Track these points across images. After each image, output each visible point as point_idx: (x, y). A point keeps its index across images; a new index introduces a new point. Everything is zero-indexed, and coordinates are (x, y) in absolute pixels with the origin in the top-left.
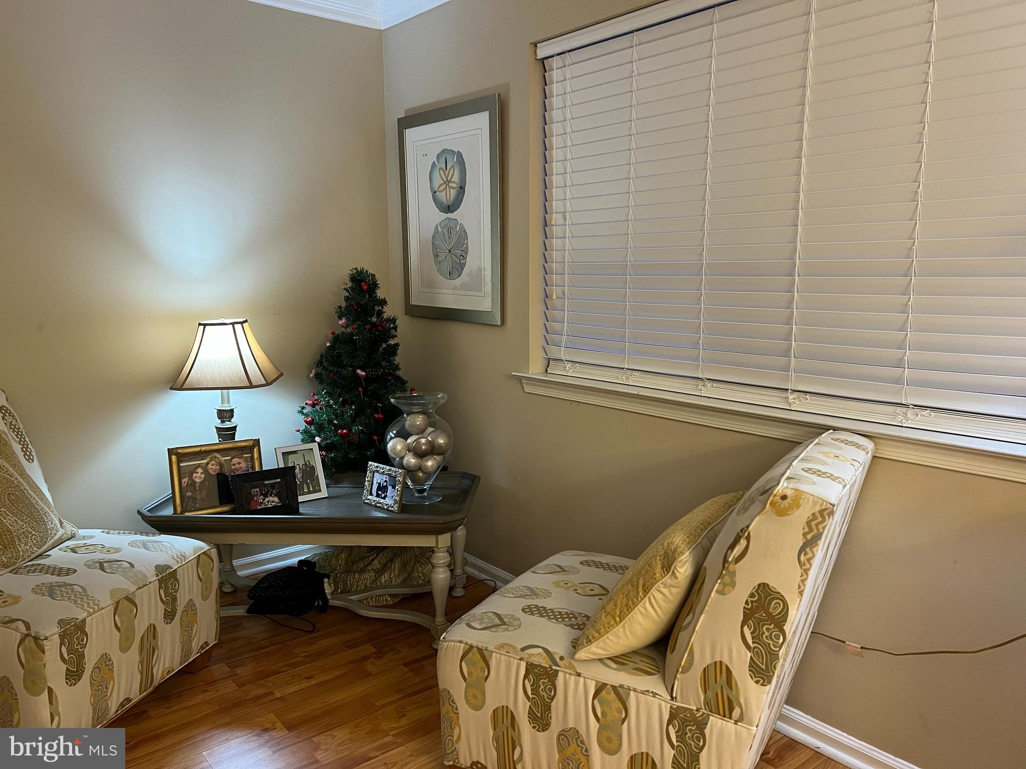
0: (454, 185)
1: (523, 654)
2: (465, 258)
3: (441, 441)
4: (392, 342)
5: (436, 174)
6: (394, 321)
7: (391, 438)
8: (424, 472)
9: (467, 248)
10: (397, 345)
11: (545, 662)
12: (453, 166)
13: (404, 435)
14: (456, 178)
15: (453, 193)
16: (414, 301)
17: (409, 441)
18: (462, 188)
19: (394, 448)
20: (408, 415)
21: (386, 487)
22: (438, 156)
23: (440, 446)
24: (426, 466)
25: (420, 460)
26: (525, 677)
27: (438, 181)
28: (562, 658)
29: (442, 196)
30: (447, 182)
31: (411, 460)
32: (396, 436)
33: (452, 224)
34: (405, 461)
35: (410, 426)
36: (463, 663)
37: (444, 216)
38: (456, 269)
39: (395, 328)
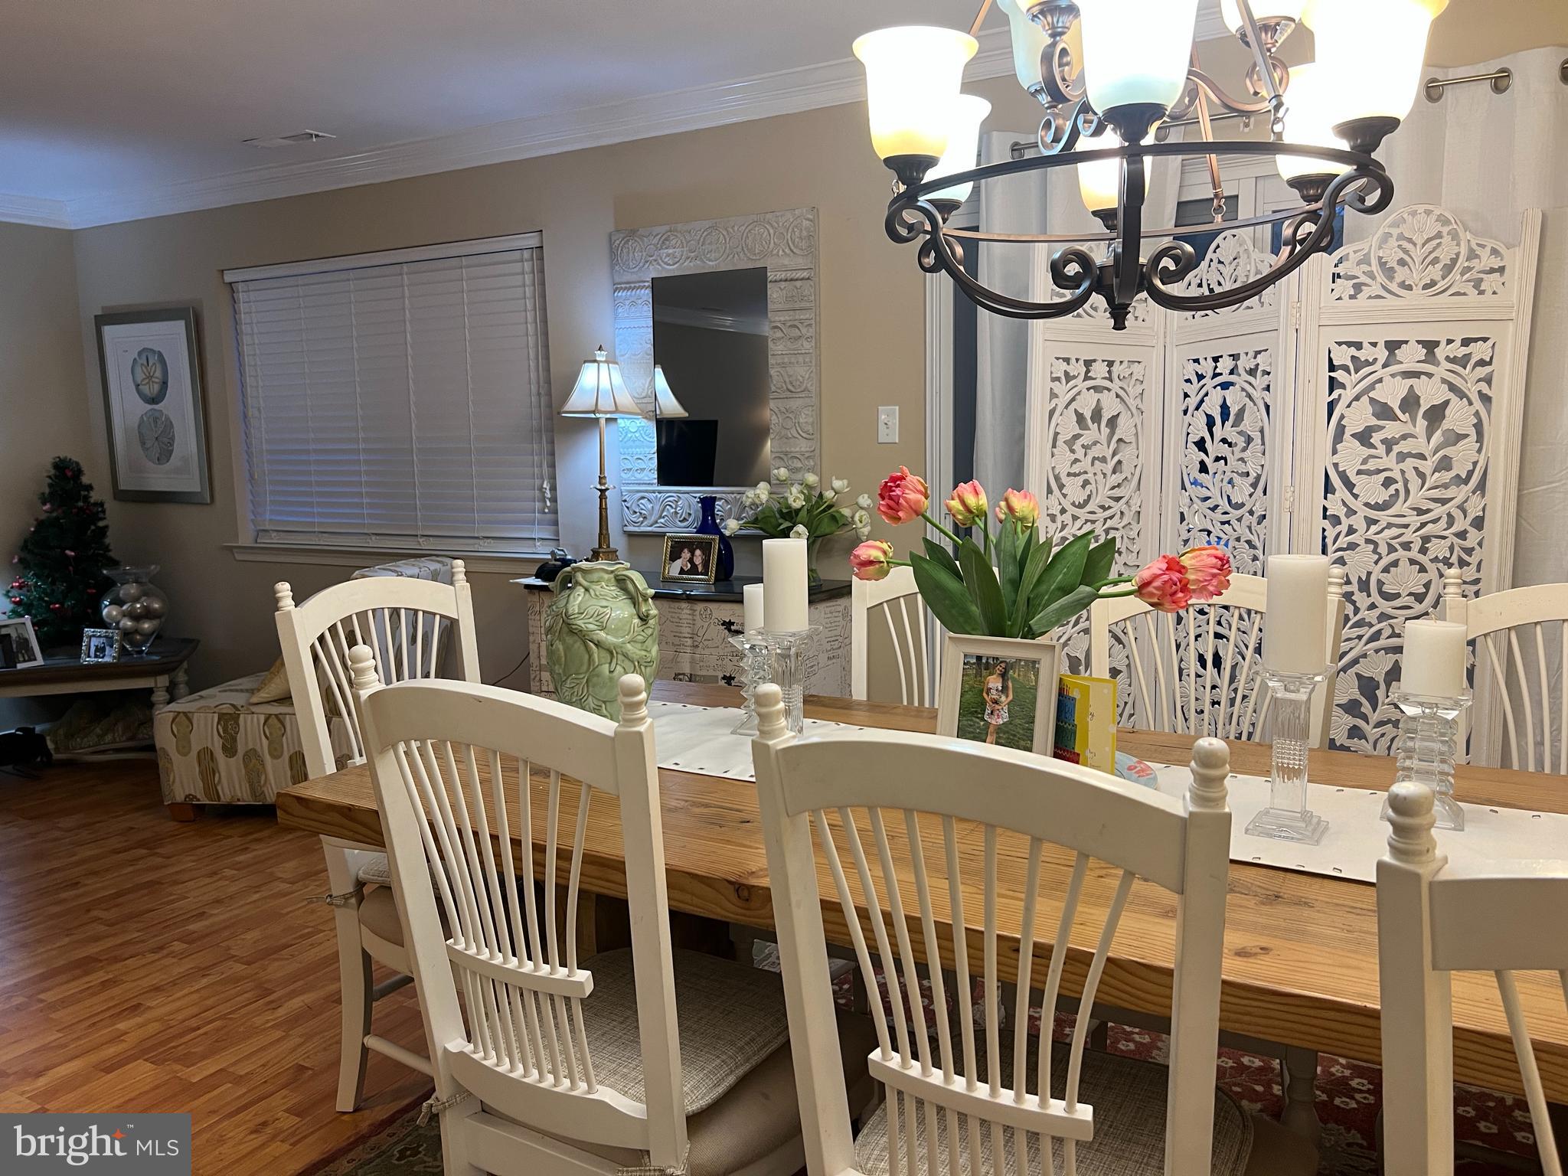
0: (157, 380)
1: (216, 710)
2: (172, 445)
3: (157, 606)
4: (101, 524)
5: (138, 370)
6: (102, 504)
7: (106, 606)
8: (141, 634)
9: (174, 435)
10: (107, 527)
11: (232, 711)
12: (154, 364)
13: (118, 602)
14: (158, 374)
15: (156, 387)
16: (122, 486)
17: (125, 608)
18: (164, 384)
19: (109, 613)
20: (122, 584)
21: (104, 647)
22: (140, 354)
23: (156, 610)
24: (143, 629)
25: (135, 623)
26: (218, 723)
27: (140, 376)
28: (242, 707)
29: (145, 389)
30: (150, 377)
31: (127, 623)
32: (111, 603)
33: (157, 414)
34: (121, 624)
35: (124, 594)
36: (174, 726)
37: (149, 407)
38: (165, 455)
39: (104, 512)
